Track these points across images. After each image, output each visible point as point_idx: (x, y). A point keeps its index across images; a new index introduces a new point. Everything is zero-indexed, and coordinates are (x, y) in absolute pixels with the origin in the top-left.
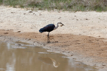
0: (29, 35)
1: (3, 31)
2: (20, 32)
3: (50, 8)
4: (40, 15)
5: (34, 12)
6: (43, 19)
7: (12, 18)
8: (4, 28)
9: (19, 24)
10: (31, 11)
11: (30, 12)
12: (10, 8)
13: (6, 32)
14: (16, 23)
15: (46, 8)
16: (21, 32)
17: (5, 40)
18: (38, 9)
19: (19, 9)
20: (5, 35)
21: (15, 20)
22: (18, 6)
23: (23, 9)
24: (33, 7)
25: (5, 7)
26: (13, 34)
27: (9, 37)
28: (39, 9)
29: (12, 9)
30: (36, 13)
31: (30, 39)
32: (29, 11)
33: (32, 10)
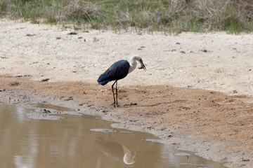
0: (68, 89)
1: (8, 79)
2: (47, 80)
3: (118, 23)
4: (96, 40)
5: (80, 34)
6: (102, 50)
7: (29, 48)
8: (9, 72)
9: (46, 62)
10: (73, 31)
11: (71, 34)
12: (24, 25)
13: (14, 80)
14: (37, 60)
15: (108, 24)
16: (49, 81)
17: (12, 100)
18: (90, 25)
19: (46, 26)
20: (13, 87)
21: (36, 54)
22: (42, 20)
23: (54, 27)
24: (79, 22)
25: (12, 21)
26: (31, 86)
27: (20, 93)
28: (93, 27)
29: (29, 27)
30: (85, 35)
31: (71, 98)
32: (69, 31)
33: (76, 29)
